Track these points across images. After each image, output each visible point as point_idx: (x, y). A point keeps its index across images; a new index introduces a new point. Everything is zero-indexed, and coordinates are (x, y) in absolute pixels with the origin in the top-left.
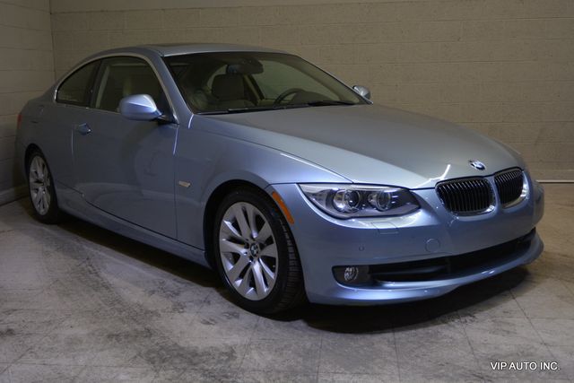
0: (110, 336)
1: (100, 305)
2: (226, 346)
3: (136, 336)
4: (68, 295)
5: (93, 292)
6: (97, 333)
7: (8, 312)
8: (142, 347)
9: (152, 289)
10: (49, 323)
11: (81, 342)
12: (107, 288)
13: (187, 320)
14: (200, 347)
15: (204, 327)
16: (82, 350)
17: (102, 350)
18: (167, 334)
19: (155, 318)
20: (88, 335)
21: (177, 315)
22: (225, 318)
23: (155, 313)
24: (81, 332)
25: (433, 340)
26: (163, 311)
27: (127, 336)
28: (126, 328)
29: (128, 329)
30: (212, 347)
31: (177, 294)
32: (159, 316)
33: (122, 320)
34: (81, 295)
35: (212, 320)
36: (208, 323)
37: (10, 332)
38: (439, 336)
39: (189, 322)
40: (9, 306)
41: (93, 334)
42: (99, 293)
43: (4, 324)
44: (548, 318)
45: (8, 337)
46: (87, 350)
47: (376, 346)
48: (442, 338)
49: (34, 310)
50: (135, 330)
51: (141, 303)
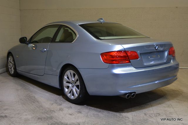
0: (39, 118)
1: (35, 108)
2: (77, 122)
3: (47, 119)
4: (25, 104)
5: (33, 104)
6: (34, 117)
7: (5, 110)
8: (49, 122)
9: (52, 103)
10: (19, 114)
11: (29, 120)
12: (38, 102)
13: (64, 114)
14: (68, 123)
15: (70, 116)
16: (30, 123)
17: (36, 123)
18: (57, 118)
19: (53, 112)
20: (31, 118)
21: (61, 112)
22: (76, 113)
23: (53, 111)
24: (29, 117)
25: (146, 122)
26: (56, 110)
27: (44, 118)
28: (44, 116)
29: (45, 116)
30: (72, 123)
31: (61, 105)
32: (55, 112)
33: (43, 113)
34: (29, 104)
35: (72, 114)
36: (71, 115)
37: (6, 116)
38: (148, 121)
39: (65, 114)
40: (5, 107)
41: (33, 118)
42: (35, 104)
43: (4, 113)
44: (184, 115)
45: (5, 118)
46: (31, 123)
47: (127, 123)
48: (149, 121)
49: (14, 109)
50: (47, 117)
51: (49, 107)
